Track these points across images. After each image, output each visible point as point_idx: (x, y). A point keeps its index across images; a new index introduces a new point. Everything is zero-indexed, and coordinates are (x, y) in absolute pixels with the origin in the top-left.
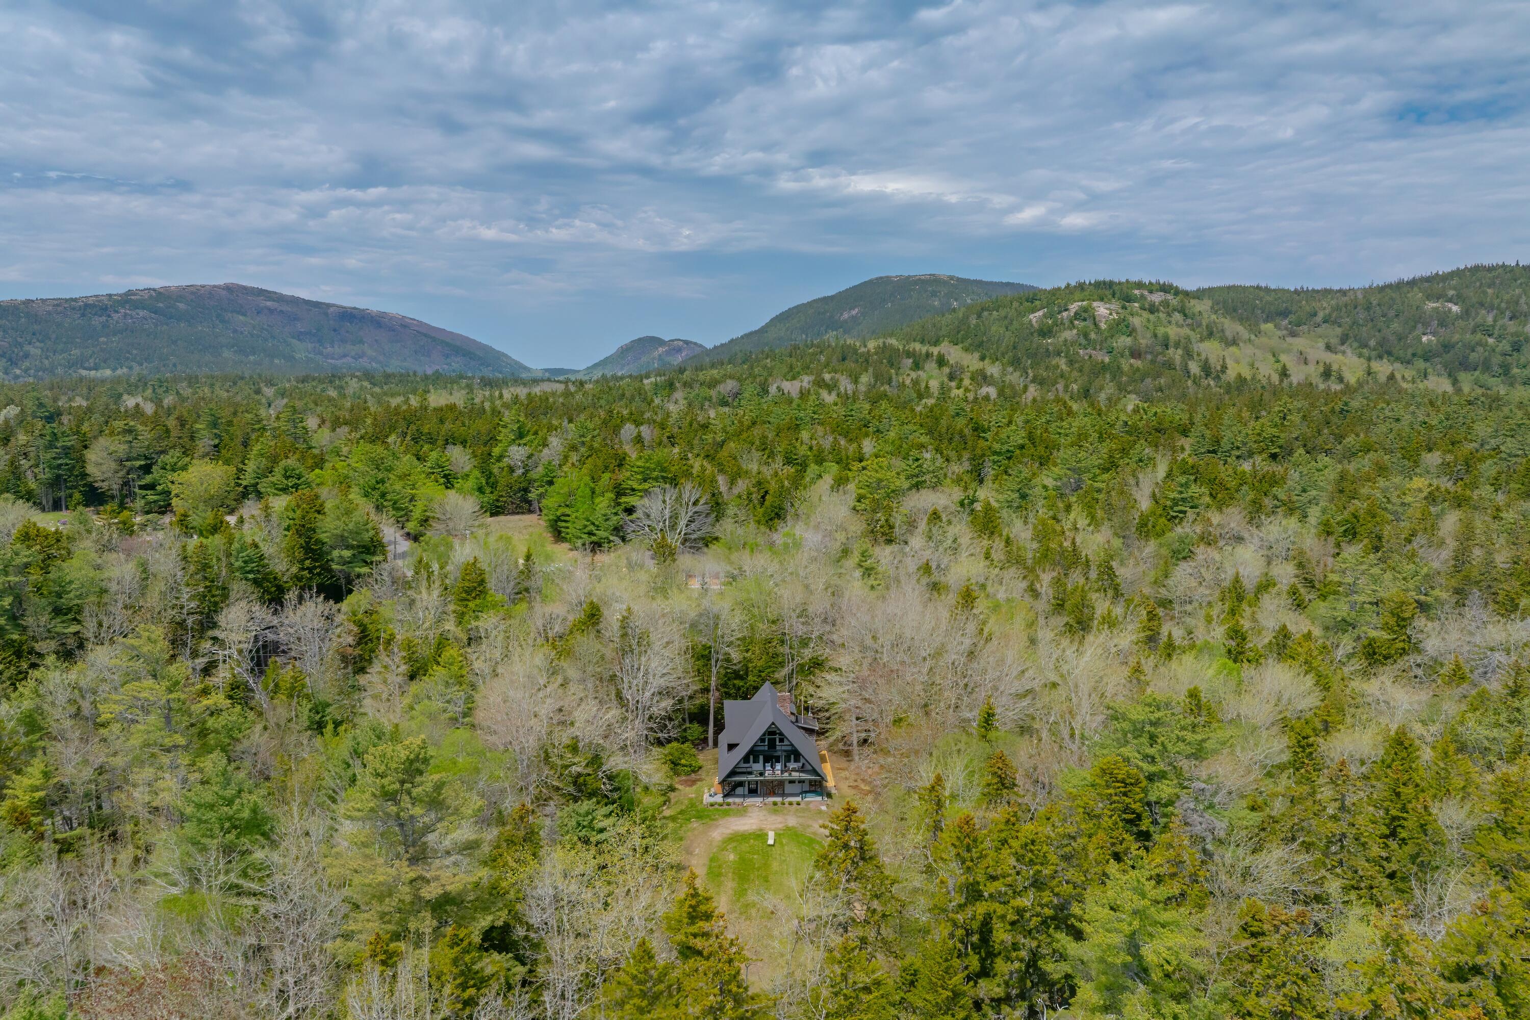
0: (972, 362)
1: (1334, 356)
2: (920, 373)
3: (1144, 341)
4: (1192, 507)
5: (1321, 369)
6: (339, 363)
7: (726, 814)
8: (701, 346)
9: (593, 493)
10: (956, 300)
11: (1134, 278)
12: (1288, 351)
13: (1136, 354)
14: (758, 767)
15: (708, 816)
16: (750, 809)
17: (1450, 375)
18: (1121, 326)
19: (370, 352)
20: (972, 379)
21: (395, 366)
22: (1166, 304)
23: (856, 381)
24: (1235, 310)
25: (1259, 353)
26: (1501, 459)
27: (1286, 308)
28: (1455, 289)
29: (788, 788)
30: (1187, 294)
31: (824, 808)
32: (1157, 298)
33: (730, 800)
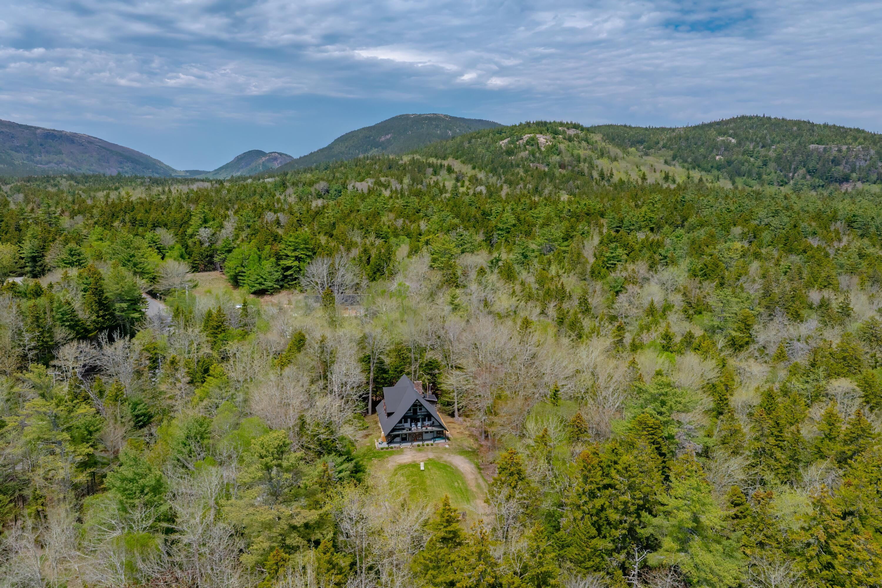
0: (468, 170)
1: (669, 167)
2: (439, 177)
3: (567, 159)
4: (618, 261)
5: (664, 175)
6: (46, 167)
7: (392, 454)
8: (290, 156)
9: (260, 258)
10: (450, 130)
11: (558, 120)
12: (644, 164)
13: (562, 166)
14: (407, 425)
15: (381, 456)
16: (405, 450)
17: (731, 179)
18: (553, 149)
19: (67, 160)
20: (470, 181)
21: (85, 169)
22: (577, 136)
23: (401, 182)
24: (613, 139)
25: (629, 165)
26: (772, 230)
27: (642, 139)
28: (732, 129)
29: (425, 436)
30: (588, 130)
31: (447, 446)
32: (572, 132)
33: (392, 445)
